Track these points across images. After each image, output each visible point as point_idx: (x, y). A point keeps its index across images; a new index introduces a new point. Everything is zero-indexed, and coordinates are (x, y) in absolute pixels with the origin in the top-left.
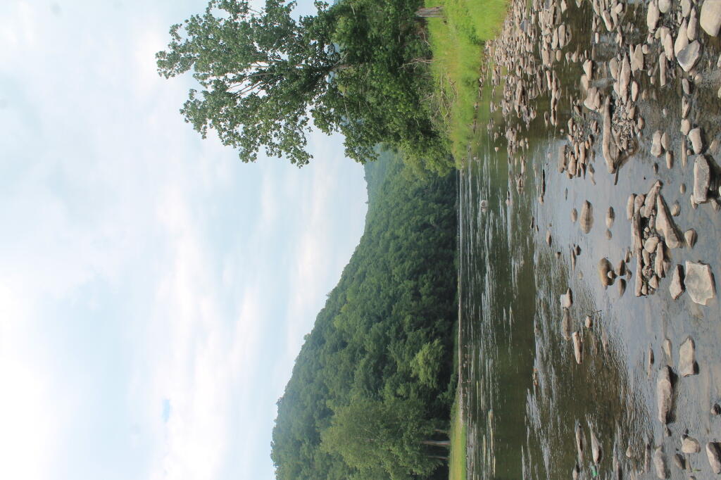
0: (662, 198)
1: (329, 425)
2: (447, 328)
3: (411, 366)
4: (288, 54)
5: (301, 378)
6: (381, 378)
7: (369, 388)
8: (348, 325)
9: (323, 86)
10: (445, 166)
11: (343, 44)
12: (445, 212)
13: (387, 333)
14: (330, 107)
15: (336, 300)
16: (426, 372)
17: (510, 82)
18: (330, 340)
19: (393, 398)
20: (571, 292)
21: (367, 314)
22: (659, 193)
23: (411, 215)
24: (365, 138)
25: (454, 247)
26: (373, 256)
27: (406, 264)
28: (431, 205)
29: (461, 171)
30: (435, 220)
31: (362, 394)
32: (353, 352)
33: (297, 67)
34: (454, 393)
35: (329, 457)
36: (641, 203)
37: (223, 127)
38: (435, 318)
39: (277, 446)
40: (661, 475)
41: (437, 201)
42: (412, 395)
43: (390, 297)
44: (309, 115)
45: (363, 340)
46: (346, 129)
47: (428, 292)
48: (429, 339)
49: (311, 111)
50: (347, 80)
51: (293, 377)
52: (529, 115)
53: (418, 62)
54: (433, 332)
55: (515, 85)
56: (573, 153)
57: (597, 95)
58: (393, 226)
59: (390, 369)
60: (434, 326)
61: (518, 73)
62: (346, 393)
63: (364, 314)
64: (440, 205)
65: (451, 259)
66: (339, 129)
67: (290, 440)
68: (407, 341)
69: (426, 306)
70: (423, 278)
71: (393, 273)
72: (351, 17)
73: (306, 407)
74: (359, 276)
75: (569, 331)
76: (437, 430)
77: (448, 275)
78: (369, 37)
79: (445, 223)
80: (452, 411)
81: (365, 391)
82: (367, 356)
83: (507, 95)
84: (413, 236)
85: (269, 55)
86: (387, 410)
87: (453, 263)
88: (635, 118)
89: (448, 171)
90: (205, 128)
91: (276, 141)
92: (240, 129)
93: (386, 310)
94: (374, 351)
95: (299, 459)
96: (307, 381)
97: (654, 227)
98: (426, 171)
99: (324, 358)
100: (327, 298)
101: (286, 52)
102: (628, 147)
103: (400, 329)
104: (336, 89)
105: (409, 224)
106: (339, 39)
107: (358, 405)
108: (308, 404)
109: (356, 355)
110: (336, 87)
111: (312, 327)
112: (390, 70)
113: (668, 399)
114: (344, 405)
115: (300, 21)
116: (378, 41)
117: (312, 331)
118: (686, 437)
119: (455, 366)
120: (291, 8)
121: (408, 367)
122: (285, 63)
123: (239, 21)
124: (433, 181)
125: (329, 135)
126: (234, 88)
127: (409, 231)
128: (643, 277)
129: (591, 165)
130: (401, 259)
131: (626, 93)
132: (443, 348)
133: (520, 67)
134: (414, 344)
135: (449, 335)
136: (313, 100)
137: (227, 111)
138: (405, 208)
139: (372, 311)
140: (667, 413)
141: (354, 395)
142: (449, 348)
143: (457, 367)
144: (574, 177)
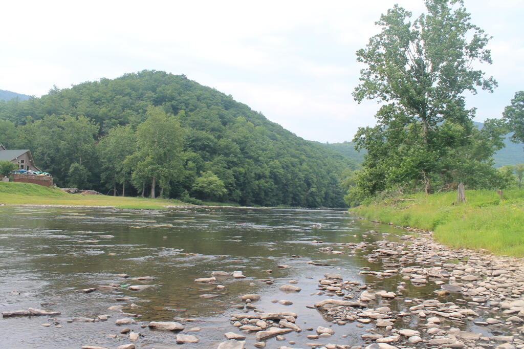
0: (290, 331)
1: (167, 112)
2: (235, 198)
3: (208, 171)
4: (437, 87)
5: (201, 92)
6: (200, 149)
7: (193, 141)
8: (238, 127)
9: (412, 113)
10: (351, 200)
11: (442, 128)
12: (318, 200)
13: (232, 155)
14: (396, 117)
15: (257, 119)
16: (203, 182)
17: (400, 247)
18: (228, 114)
19: (185, 158)
20: (243, 278)
21: (246, 140)
22: (294, 330)
23: (317, 174)
24: (372, 142)
25: (292, 205)
26: (288, 146)
27: (282, 170)
28: (324, 189)
29: (347, 212)
30: (313, 192)
31: (188, 136)
32: (218, 130)
33: (426, 94)
34: (188, 202)
35: (145, 111)
36: (289, 320)
37: (383, 38)
38: (242, 190)
39: (153, 74)
40: (118, 321)
41: (326, 194)
42: (188, 172)
43: (258, 157)
44: (391, 102)
45: (228, 137)
46: (378, 128)
47: (261, 185)
48: (227, 185)
49: (394, 104)
50: (415, 130)
51: (202, 86)
52: (372, 258)
53: (427, 183)
54: (232, 188)
55: (396, 250)
56: (335, 283)
57: (369, 299)
58: (309, 161)
59: (207, 156)
60: (237, 189)
61: (403, 252)
62: (190, 125)
63: (246, 138)
64: (324, 196)
65: (284, 203)
66: (380, 124)
67: (156, 84)
68: (226, 169)
69: (251, 183)
70: (271, 182)
71: (275, 160)
72: (463, 135)
73: (180, 96)
74: (274, 135)
75: (217, 276)
76: (162, 189)
77: (273, 200)
78: (446, 148)
79: (311, 199)
80: (176, 200)
81: (191, 138)
82: (216, 140)
83: (391, 245)
84: (302, 175)
85: (436, 72)
86: (177, 154)
87: (282, 204)
88: (346, 320)
89: (347, 203)
90: (383, 24)
91: (372, 77)
92: (382, 50)
93: (248, 155)
94: (220, 145)
95: (143, 90)
96: (199, 96)
97: (272, 326)
98: (348, 186)
99: (215, 109)
100: (258, 112)
101: (438, 86)
102: (329, 315)
103: (235, 164)
104: (409, 122)
105: (310, 173)
106: (446, 125)
107: (181, 133)
108: (183, 97)
109: (217, 133)
110: (411, 122)
111: (238, 101)
112: (421, 163)
113: (163, 328)
114: (181, 123)
115: (462, 97)
116: (443, 154)
117: (234, 101)
118: (140, 335)
119: (208, 203)
120: (472, 90)
121: (207, 169)
122: (430, 85)
123: (464, 50)
124: (341, 191)
125: (375, 116)
126: (412, 46)
127: (306, 173)
128: (243, 318)
129: (324, 293)
130: (285, 166)
131: (364, 315)
132: (220, 195)
133: (407, 253)
134: (224, 175)
135: (230, 200)
136: (401, 105)
137: (396, 41)
138: (322, 170)
139: (249, 144)
140: (155, 327)
141: (188, 131)
142: (221, 200)
143: (207, 205)
144: (319, 283)
